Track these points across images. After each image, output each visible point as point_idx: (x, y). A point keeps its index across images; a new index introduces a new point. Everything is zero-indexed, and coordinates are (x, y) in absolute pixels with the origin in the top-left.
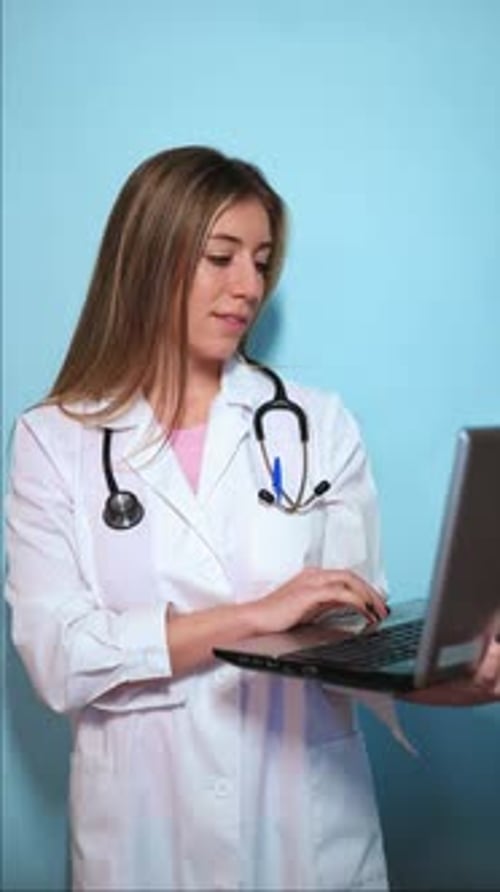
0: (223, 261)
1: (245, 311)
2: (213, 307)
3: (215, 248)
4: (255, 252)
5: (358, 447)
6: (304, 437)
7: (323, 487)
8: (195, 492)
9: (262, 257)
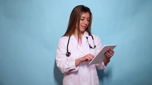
0: (83, 20)
1: (85, 26)
2: (81, 25)
3: (82, 18)
4: (87, 19)
7: (95, 46)
8: (81, 47)
9: (88, 19)
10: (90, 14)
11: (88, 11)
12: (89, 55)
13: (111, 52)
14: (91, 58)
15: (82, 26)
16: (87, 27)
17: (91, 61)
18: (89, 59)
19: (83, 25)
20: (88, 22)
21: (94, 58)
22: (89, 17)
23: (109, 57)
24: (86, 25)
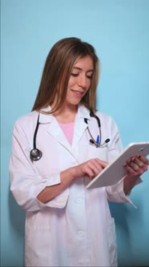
0: (76, 75)
2: (72, 88)
3: (75, 71)
4: (86, 73)
5: (118, 133)
6: (99, 125)
7: (108, 141)
9: (89, 74)
10: (95, 60)
11: (89, 54)
12: (92, 163)
13: (141, 164)
14: (95, 170)
15: (73, 91)
16: (86, 95)
17: (93, 177)
18: (91, 174)
19: (76, 88)
20: (88, 80)
21: (105, 169)
22: (92, 68)
23: (136, 174)
24: (84, 88)
